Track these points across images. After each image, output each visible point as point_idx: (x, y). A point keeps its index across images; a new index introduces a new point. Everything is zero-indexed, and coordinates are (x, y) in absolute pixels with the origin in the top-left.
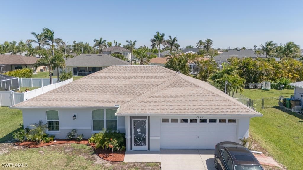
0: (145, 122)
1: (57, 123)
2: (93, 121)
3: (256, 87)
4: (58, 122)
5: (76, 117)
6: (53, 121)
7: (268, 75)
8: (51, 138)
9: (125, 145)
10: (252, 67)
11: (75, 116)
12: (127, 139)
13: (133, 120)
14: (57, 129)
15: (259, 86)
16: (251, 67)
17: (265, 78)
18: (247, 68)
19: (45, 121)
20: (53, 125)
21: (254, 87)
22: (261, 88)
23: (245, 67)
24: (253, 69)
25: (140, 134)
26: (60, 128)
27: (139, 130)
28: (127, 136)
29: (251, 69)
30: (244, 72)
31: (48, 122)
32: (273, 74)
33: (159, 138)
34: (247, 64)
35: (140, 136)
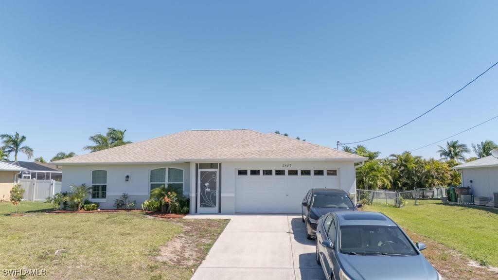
0: (215, 173)
1: (104, 188)
2: (152, 184)
3: (424, 197)
4: (106, 185)
5: (129, 179)
6: (100, 184)
7: (442, 179)
8: (94, 205)
9: (188, 206)
10: (413, 165)
11: (128, 177)
12: (191, 197)
13: (200, 171)
14: (104, 196)
15: (429, 194)
16: (411, 166)
17: (437, 182)
18: (406, 166)
19: (90, 184)
20: (99, 191)
21: (420, 196)
22: (432, 199)
23: (402, 165)
24: (414, 168)
25: (209, 190)
26: (108, 194)
27: (207, 184)
28: (191, 193)
29: (413, 167)
30: (401, 172)
31: (93, 185)
32: (450, 178)
33: (233, 195)
34: (405, 161)
35: (208, 193)
